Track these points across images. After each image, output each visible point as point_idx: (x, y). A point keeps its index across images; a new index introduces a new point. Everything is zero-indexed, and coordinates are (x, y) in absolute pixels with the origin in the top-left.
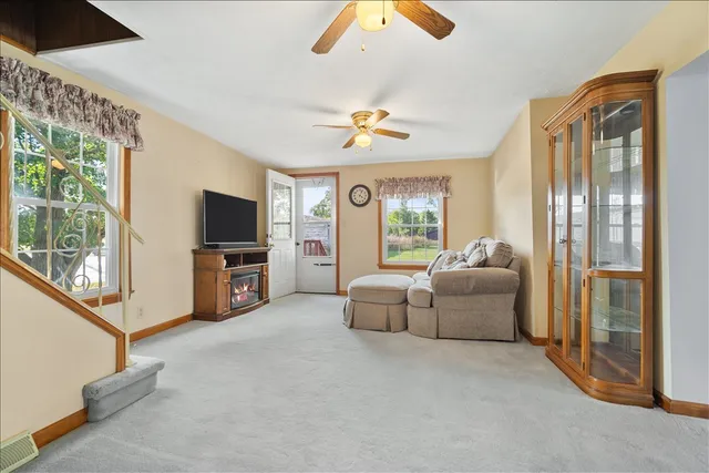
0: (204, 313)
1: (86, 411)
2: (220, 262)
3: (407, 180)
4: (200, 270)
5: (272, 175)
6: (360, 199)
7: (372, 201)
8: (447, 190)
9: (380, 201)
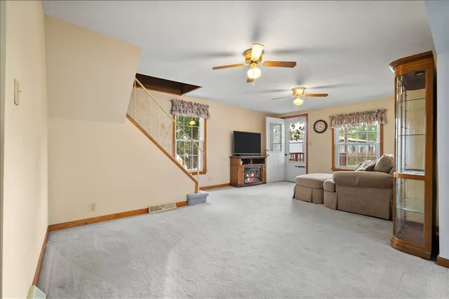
0: (234, 184)
1: (187, 202)
2: (239, 162)
3: (351, 115)
4: (233, 165)
5: (269, 120)
6: (321, 128)
7: (328, 129)
8: (381, 119)
9: (333, 129)
